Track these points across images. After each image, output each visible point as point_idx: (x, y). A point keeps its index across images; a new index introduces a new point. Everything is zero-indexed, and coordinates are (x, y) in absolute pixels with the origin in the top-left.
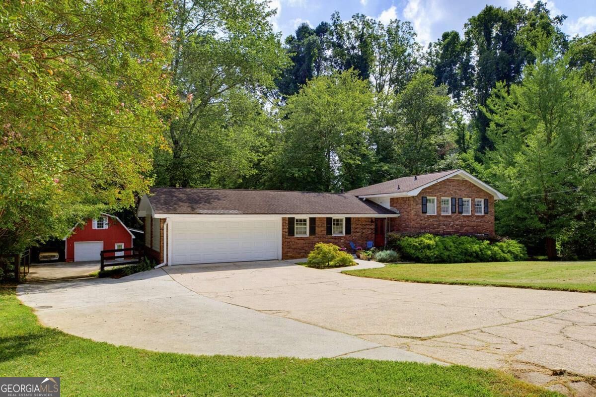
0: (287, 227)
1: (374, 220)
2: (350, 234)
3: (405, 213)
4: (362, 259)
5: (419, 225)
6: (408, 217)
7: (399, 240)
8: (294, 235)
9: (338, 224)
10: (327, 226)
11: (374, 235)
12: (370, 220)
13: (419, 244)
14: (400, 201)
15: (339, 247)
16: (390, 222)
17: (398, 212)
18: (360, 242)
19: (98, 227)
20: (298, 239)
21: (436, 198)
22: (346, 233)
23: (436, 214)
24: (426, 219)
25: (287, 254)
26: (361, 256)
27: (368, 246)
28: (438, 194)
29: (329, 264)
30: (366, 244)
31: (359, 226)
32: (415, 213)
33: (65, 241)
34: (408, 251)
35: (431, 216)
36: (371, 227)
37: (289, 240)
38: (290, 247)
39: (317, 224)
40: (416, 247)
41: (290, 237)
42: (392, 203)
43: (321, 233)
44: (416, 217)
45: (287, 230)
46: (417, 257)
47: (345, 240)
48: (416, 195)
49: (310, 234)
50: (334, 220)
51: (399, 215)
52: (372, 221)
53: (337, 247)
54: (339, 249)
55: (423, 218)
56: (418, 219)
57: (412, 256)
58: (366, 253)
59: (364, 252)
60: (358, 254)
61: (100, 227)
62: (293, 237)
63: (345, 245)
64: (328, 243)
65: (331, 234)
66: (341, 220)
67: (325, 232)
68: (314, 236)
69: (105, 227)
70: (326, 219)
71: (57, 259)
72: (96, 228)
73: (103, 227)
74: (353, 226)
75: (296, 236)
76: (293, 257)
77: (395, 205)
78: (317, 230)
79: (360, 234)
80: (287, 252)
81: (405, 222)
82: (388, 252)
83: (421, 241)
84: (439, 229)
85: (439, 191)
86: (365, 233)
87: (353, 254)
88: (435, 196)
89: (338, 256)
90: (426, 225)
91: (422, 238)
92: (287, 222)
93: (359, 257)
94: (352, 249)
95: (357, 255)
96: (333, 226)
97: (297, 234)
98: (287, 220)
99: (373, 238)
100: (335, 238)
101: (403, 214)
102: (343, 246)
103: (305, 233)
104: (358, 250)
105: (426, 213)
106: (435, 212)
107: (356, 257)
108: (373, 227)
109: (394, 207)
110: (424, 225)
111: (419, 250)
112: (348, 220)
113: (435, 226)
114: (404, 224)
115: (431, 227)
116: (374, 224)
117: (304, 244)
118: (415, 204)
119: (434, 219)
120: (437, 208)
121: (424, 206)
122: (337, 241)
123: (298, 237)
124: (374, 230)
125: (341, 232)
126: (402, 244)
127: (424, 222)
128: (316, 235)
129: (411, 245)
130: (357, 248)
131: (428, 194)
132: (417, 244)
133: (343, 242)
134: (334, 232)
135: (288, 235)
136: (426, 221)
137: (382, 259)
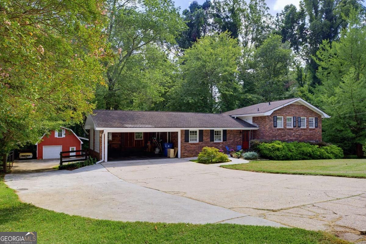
0: (184, 136)
2: (226, 141)
3: (262, 127)
4: (234, 158)
5: (272, 134)
6: (264, 129)
7: (259, 145)
8: (189, 142)
9: (218, 134)
10: (210, 136)
11: (242, 141)
12: (239, 132)
13: (272, 148)
14: (259, 119)
16: (252, 133)
18: (233, 146)
19: (58, 136)
20: (191, 144)
21: (283, 117)
22: (224, 140)
23: (283, 128)
29: (212, 161)
30: (237, 147)
31: (232, 135)
32: (269, 127)
33: (37, 145)
34: (265, 152)
35: (280, 129)
37: (185, 145)
38: (186, 150)
39: (204, 134)
42: (254, 120)
43: (207, 140)
44: (270, 129)
45: (184, 138)
47: (222, 144)
48: (270, 115)
49: (199, 141)
50: (215, 131)
51: (258, 128)
52: (241, 132)
54: (218, 151)
55: (274, 130)
56: (271, 131)
57: (267, 155)
58: (237, 153)
59: (235, 153)
60: (231, 154)
61: (60, 136)
64: (211, 147)
65: (213, 141)
66: (220, 132)
67: (209, 140)
69: (63, 136)
70: (210, 131)
71: (31, 157)
72: (57, 137)
73: (62, 136)
74: (228, 135)
76: (188, 156)
77: (255, 122)
78: (204, 138)
79: (232, 141)
82: (252, 153)
85: (285, 113)
86: (236, 140)
87: (228, 154)
88: (282, 115)
89: (218, 156)
91: (274, 144)
92: (184, 133)
93: (232, 156)
94: (227, 151)
95: (230, 155)
96: (214, 136)
97: (191, 140)
98: (184, 131)
99: (242, 144)
100: (216, 143)
101: (261, 128)
102: (221, 149)
103: (196, 140)
104: (231, 151)
105: (276, 127)
106: (282, 126)
107: (230, 156)
108: (241, 136)
109: (255, 123)
110: (275, 135)
111: (272, 151)
112: (225, 131)
113: (282, 135)
114: (262, 134)
115: (280, 136)
116: (242, 134)
117: (195, 147)
118: (269, 121)
119: (282, 131)
120: (284, 123)
121: (275, 122)
122: (217, 146)
123: (191, 143)
124: (242, 138)
125: (220, 140)
126: (261, 148)
127: (275, 133)
128: (203, 142)
129: (266, 148)
130: (231, 150)
131: (277, 114)
132: (271, 148)
133: (221, 146)
134: (215, 140)
135: (185, 142)
136: (276, 132)
137: (247, 157)
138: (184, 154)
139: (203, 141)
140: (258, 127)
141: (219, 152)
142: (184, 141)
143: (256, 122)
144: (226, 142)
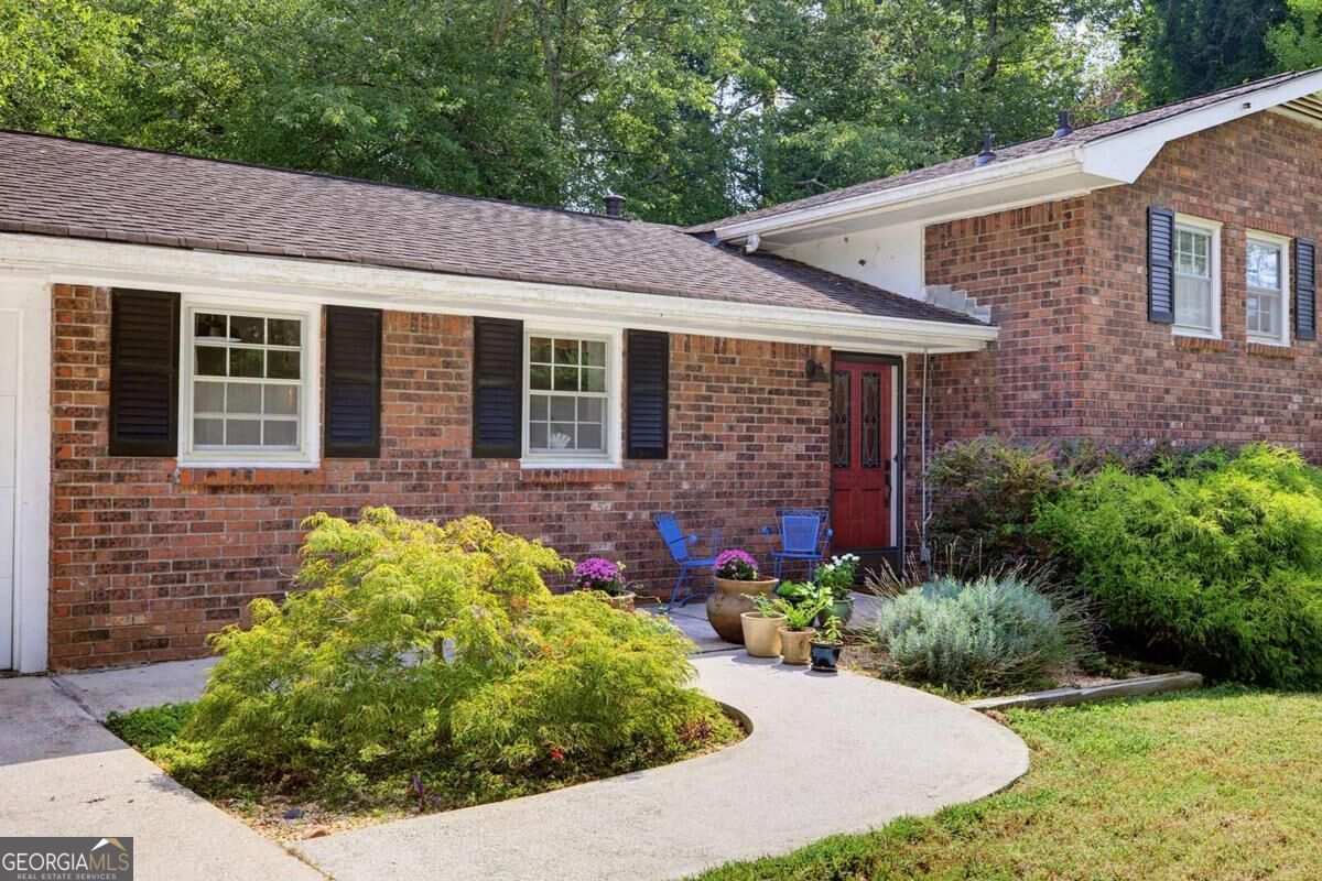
0: (104, 373)
1: (827, 367)
2: (661, 454)
3: (1037, 313)
4: (764, 656)
5: (1131, 396)
6: (1058, 340)
7: (1053, 497)
8: (172, 452)
9: (567, 383)
10: (477, 390)
11: (824, 466)
12: (800, 364)
13: (1229, 529)
14: (1002, 238)
15: (551, 559)
16: (923, 384)
17: (984, 314)
18: (731, 516)
20: (214, 484)
21: (1215, 228)
22: (635, 449)
23: (1217, 335)
24: (1170, 364)
25: (94, 622)
26: (755, 628)
27: (793, 547)
28: (1231, 206)
30: (774, 530)
31: (726, 397)
32: (1110, 312)
34: (1146, 581)
35: (1194, 346)
36: (805, 413)
37: (121, 491)
38: (125, 560)
39: (389, 362)
40: (1209, 550)
41: (133, 466)
42: (944, 255)
43: (427, 444)
44: (1115, 341)
45: (101, 400)
46: (1225, 638)
47: (621, 496)
48: (1132, 182)
49: (331, 449)
50: (541, 347)
51: (992, 333)
52: (813, 371)
53: (535, 555)
54: (548, 575)
55: (1151, 353)
56: (1127, 359)
57: (1180, 624)
58: (795, 601)
59: (775, 592)
60: (728, 606)
62: (163, 464)
63: (622, 535)
64: (446, 514)
65: (516, 454)
66: (595, 350)
67: (459, 436)
68: (365, 465)
70: (469, 333)
74: (681, 395)
75: (190, 455)
76: (162, 644)
77: (955, 270)
78: (397, 413)
79: (731, 457)
80: (100, 603)
81: (1037, 378)
82: (985, 593)
83: (1238, 501)
84: (1234, 435)
85: (1239, 190)
86: (768, 455)
87: (684, 601)
88: (1216, 215)
89: (533, 652)
90: (1170, 399)
91: (1233, 480)
92: (101, 333)
93: (731, 635)
94: (671, 570)
95: (713, 618)
96: (528, 392)
97: (204, 434)
98: (106, 311)
99: (821, 493)
100: (544, 482)
101: (1021, 325)
102: (608, 547)
103: (286, 434)
104: (726, 574)
105: (1168, 318)
106: (1209, 322)
107: (713, 634)
108: (818, 411)
109: (954, 282)
110: (1160, 399)
111: (1229, 572)
112: (647, 351)
113: (1216, 410)
114: (1035, 395)
115: (1195, 417)
116: (824, 387)
117: (269, 526)
118: (1109, 255)
119: (1211, 367)
120: (1224, 294)
121: (1160, 276)
122: (555, 507)
123: (212, 473)
124: (825, 432)
125: (592, 439)
126: (1084, 526)
127: (1160, 383)
128: (385, 458)
129: (1152, 532)
130: (717, 565)
131: (1177, 196)
132: (1214, 529)
133: (608, 517)
134: (539, 441)
135: (116, 449)
136: (1168, 372)
137: (937, 652)
138: (106, 610)
139: (373, 453)
140: (987, 319)
141: (559, 583)
142: (100, 437)
143: (967, 269)
144: (659, 464)
